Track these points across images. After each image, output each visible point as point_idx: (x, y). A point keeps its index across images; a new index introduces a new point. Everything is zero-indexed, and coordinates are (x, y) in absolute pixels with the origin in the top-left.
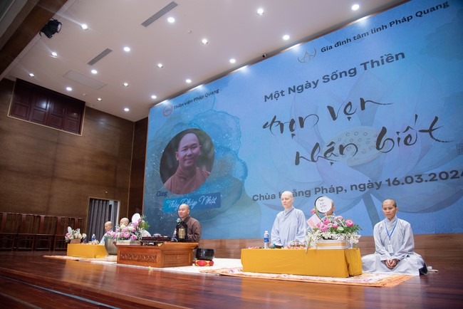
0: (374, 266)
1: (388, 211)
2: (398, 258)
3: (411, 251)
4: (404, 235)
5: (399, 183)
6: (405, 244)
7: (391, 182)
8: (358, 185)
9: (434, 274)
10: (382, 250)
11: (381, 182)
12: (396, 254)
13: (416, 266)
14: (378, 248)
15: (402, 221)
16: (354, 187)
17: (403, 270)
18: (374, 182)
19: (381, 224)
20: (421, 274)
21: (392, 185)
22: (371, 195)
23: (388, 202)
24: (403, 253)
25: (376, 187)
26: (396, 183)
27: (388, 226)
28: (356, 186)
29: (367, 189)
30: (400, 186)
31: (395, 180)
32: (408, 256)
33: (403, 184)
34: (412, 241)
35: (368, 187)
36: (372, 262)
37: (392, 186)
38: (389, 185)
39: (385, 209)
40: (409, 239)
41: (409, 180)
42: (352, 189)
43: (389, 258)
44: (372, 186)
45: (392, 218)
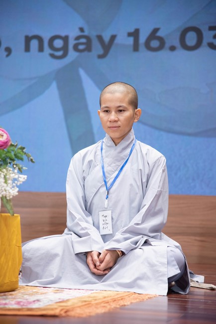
0: (54, 269)
1: (113, 116)
2: (122, 246)
3: (156, 230)
4: (145, 186)
5: (161, 47)
6: (143, 211)
7: (142, 39)
8: (46, 37)
9: (205, 295)
10: (84, 224)
11: (113, 37)
12: (118, 236)
13: (163, 269)
14: (73, 218)
15: (145, 148)
16: (34, 44)
17: (127, 280)
18: (93, 34)
19: (90, 152)
20: (171, 292)
21: (142, 47)
22: (82, 72)
23: (117, 92)
24: (136, 233)
25: (97, 49)
26: (155, 44)
27: (107, 160)
28: (40, 39)
29: (72, 55)
30: (164, 54)
31: (154, 35)
32: (146, 243)
33: (173, 48)
34: (164, 204)
35: (76, 47)
36: (50, 257)
37: (144, 53)
38: (136, 48)
39: (107, 111)
40: (158, 197)
41: (191, 39)
42: (27, 49)
43: (98, 247)
44: (89, 48)
45: (123, 137)
